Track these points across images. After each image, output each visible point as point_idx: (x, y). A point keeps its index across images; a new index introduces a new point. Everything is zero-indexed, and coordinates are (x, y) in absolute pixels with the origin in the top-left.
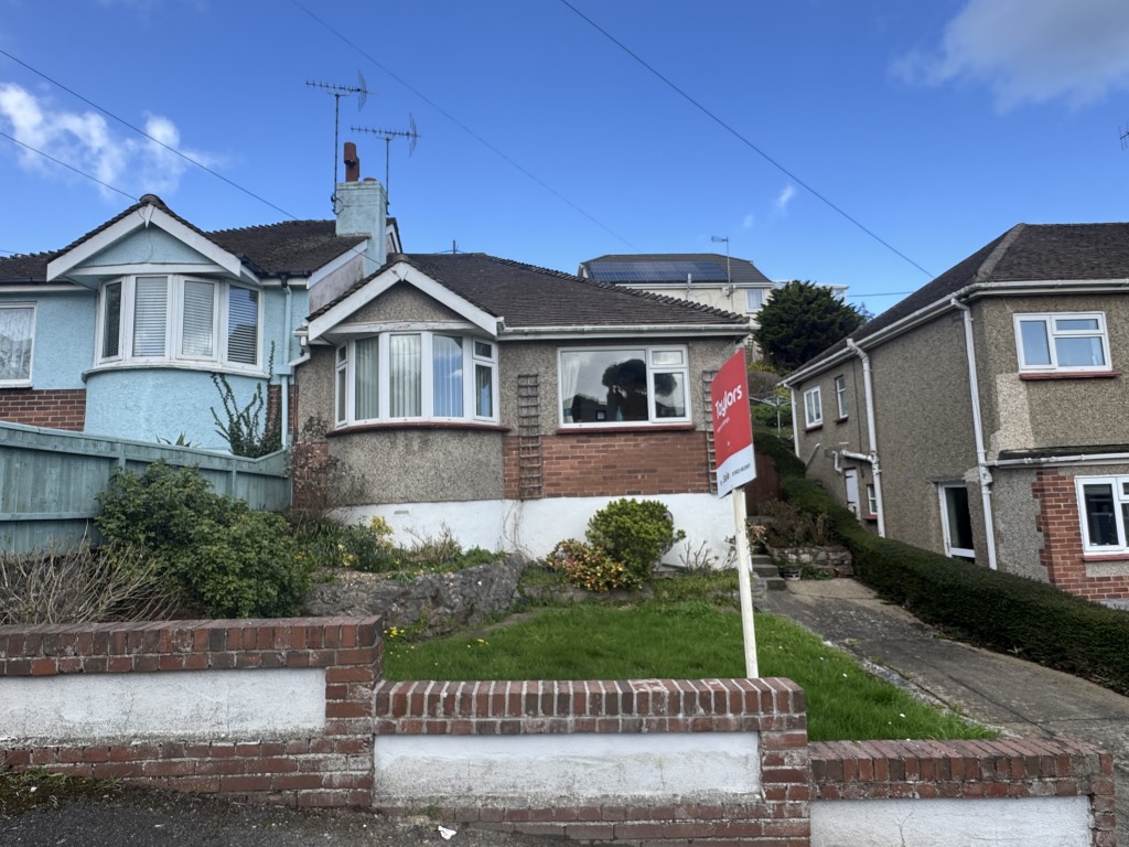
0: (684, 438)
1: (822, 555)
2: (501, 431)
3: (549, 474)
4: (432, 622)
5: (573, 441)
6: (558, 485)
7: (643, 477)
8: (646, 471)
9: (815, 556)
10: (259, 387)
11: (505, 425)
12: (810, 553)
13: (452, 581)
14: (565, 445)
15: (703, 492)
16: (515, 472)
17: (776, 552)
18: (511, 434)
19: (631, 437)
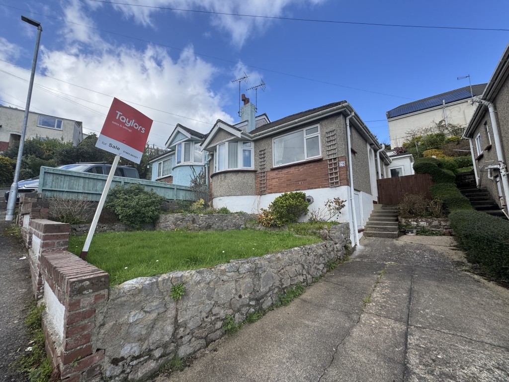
0: (318, 164)
1: (435, 223)
2: (255, 172)
3: (269, 185)
4: (190, 228)
5: (276, 172)
6: (272, 189)
7: (301, 183)
8: (302, 180)
9: (430, 223)
10: (202, 168)
11: (255, 169)
12: (427, 221)
13: (202, 217)
14: (274, 174)
15: (327, 187)
16: (259, 186)
17: (403, 221)
18: (258, 172)
19: (297, 167)
